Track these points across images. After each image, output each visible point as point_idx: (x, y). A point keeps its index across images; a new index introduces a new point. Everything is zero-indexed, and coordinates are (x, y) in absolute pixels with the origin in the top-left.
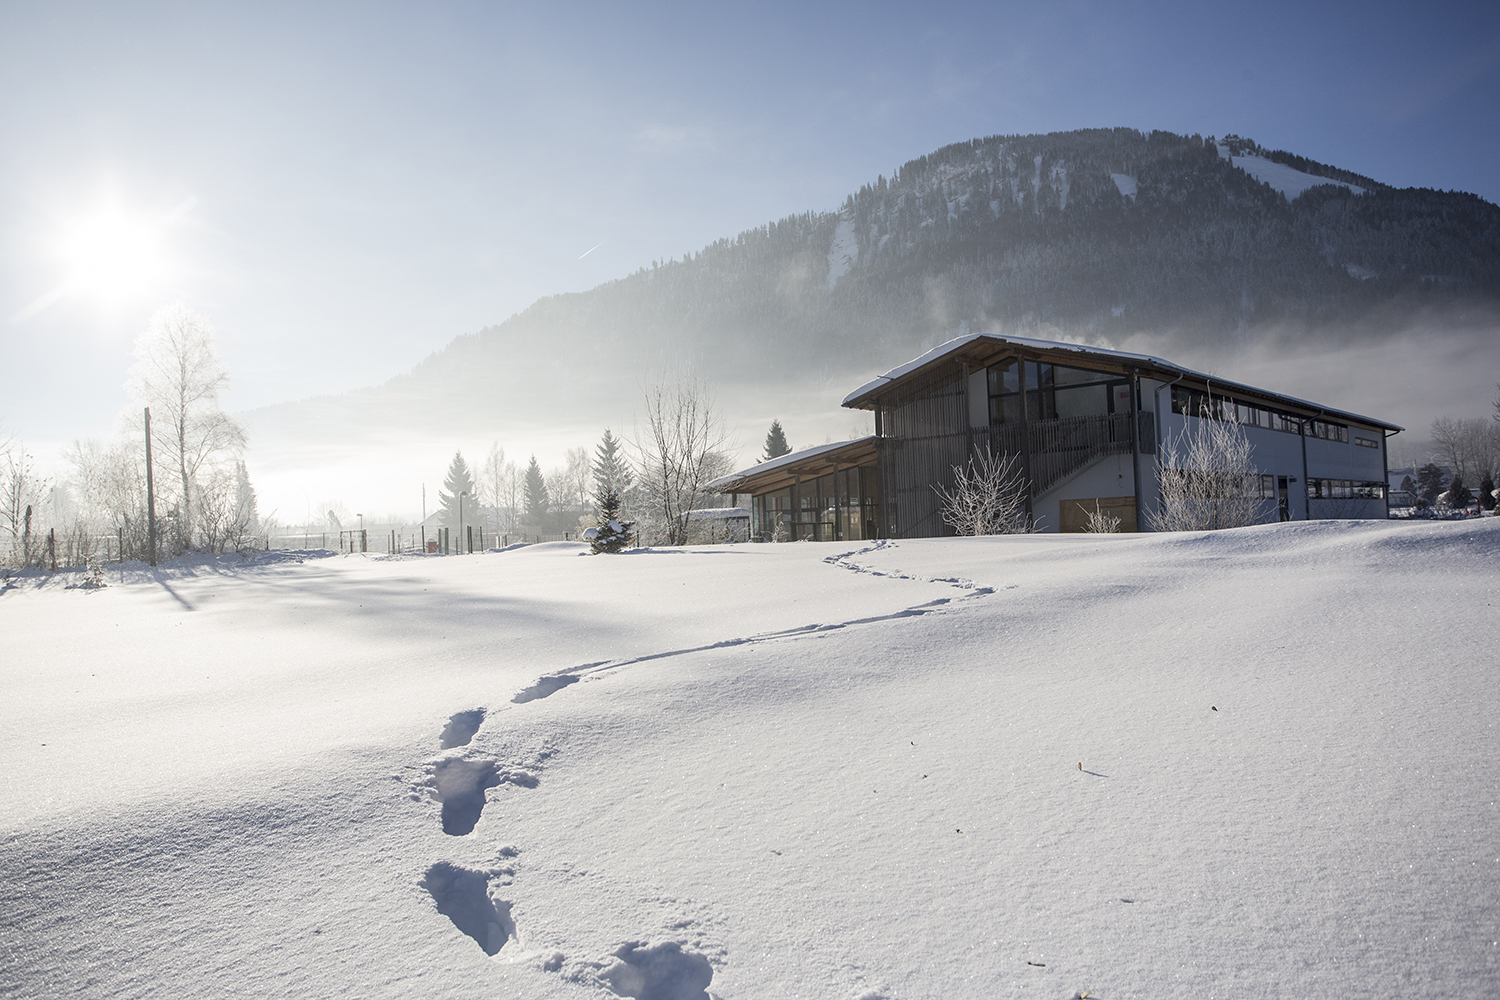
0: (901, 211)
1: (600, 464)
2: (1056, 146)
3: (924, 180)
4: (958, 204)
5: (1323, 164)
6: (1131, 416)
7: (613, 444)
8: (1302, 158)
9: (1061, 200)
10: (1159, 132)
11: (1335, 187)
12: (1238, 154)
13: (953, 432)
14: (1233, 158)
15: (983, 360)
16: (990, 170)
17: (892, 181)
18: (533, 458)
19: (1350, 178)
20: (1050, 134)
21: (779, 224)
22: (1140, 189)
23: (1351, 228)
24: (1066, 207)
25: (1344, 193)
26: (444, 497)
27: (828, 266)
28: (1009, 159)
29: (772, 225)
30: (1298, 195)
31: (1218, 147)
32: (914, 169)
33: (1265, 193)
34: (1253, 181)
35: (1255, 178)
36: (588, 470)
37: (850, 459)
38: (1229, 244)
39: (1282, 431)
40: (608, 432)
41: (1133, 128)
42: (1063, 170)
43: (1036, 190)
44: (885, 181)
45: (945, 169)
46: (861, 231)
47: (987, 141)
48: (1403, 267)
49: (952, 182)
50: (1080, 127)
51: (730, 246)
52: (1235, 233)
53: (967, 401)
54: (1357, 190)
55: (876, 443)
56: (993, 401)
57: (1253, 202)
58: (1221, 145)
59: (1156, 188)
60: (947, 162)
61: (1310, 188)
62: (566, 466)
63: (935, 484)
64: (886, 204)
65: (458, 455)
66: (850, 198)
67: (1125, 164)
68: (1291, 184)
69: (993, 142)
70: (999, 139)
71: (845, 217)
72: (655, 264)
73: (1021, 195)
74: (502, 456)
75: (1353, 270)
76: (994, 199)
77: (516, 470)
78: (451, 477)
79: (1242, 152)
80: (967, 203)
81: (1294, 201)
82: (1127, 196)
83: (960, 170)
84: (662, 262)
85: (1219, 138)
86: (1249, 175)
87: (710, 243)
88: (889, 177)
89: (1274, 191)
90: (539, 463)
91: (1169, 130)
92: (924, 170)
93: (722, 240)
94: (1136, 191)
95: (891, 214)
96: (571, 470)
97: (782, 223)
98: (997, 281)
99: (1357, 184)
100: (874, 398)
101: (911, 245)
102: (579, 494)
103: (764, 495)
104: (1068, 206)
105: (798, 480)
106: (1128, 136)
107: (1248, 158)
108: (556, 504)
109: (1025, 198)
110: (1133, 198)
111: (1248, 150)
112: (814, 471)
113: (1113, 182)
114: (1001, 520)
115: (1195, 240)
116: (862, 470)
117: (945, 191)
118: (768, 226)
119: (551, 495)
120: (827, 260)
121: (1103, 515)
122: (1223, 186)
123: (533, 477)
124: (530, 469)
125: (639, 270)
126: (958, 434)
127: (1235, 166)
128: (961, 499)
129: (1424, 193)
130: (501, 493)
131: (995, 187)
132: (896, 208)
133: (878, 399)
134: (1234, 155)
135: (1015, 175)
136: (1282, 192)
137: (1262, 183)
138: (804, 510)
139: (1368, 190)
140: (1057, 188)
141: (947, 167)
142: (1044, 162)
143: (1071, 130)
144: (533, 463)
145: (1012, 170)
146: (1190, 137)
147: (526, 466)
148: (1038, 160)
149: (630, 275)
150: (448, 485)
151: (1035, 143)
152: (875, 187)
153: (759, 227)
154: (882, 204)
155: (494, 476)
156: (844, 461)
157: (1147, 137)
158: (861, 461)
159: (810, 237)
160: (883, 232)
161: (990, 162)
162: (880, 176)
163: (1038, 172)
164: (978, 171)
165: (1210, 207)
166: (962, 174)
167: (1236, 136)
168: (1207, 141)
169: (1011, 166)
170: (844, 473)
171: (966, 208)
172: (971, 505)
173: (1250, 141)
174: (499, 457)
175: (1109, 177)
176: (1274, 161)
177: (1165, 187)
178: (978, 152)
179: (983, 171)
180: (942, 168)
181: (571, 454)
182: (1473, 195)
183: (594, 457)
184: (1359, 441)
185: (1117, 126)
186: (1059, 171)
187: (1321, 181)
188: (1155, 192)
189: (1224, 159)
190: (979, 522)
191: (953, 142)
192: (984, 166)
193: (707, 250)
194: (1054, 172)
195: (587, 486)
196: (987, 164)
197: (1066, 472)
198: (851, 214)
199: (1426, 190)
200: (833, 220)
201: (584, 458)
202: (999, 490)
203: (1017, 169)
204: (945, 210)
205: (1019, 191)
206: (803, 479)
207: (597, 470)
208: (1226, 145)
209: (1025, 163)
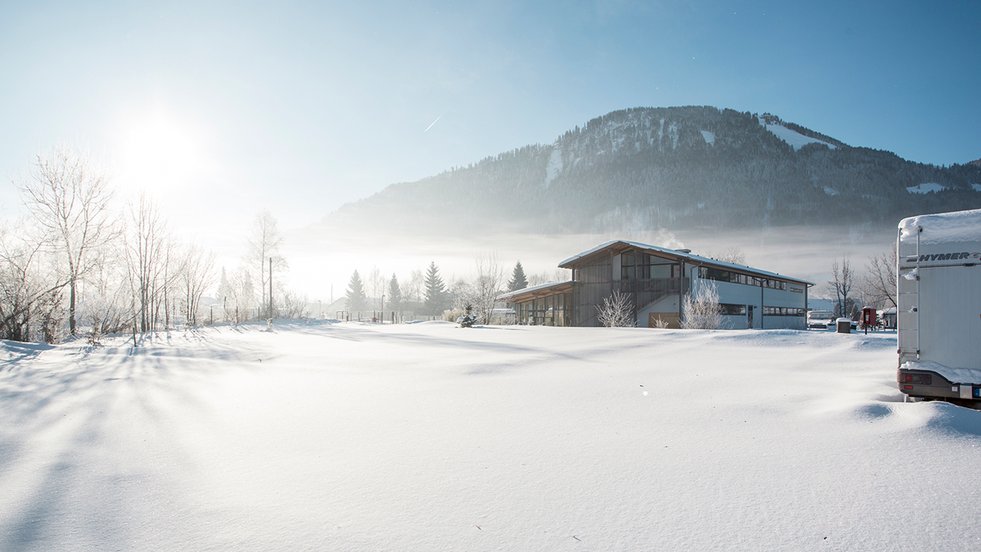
0: (587, 146)
1: (428, 279)
2: (673, 113)
3: (600, 129)
4: (618, 143)
5: (814, 131)
6: (680, 279)
7: (435, 269)
8: (803, 128)
9: (674, 144)
10: (728, 109)
11: (819, 144)
12: (769, 123)
13: (606, 281)
14: (767, 126)
15: (620, 250)
16: (636, 125)
17: (583, 129)
18: (394, 274)
19: (828, 140)
20: (669, 108)
21: (521, 150)
22: (716, 140)
23: (827, 167)
24: (676, 148)
25: (825, 148)
26: (348, 292)
27: (546, 173)
28: (647, 120)
29: (517, 150)
30: (800, 148)
31: (759, 119)
32: (595, 123)
33: (782, 146)
34: (777, 138)
35: (778, 137)
36: (422, 281)
37: (560, 290)
38: (762, 172)
39: (752, 285)
40: (433, 263)
41: (714, 106)
42: (675, 127)
43: (660, 137)
44: (579, 129)
45: (612, 124)
46: (565, 154)
47: (635, 110)
48: (853, 190)
49: (615, 131)
50: (685, 105)
51: (493, 160)
52: (766, 167)
53: (612, 267)
54: (832, 147)
55: (572, 284)
56: (623, 268)
57: (776, 149)
58: (761, 118)
59: (725, 140)
60: (613, 120)
61: (807, 144)
62: (411, 279)
63: (596, 305)
64: (579, 141)
65: (356, 271)
66: (560, 137)
67: (709, 126)
68: (797, 141)
69: (638, 110)
70: (642, 109)
71: (557, 147)
72: (453, 168)
73: (652, 140)
74: (378, 273)
75: (827, 190)
76: (638, 141)
77: (385, 280)
78: (352, 282)
79: (772, 122)
80: (623, 143)
81: (798, 150)
82: (709, 143)
83: (620, 125)
84: (457, 168)
85: (760, 114)
86: (775, 135)
87: (483, 158)
88: (581, 127)
89: (788, 145)
90: (397, 277)
91: (733, 109)
92: (600, 124)
93: (489, 157)
94: (714, 141)
95: (581, 147)
96: (413, 281)
97: (522, 149)
98: (637, 186)
99: (832, 143)
100: (572, 264)
101: (592, 164)
102: (417, 293)
103: (521, 303)
104: (677, 147)
105: (537, 297)
106: (711, 110)
107: (775, 126)
108: (405, 298)
109: (654, 142)
110: (712, 144)
111: (775, 122)
112: (543, 294)
113: (702, 135)
114: (622, 321)
115: (744, 169)
116: (565, 294)
117: (611, 136)
118: (515, 150)
119: (403, 293)
120: (545, 170)
121: (662, 321)
122: (761, 141)
123: (394, 284)
124: (392, 280)
125: (444, 171)
126: (607, 282)
127: (768, 130)
128: (606, 311)
129: (866, 151)
130: (377, 291)
131: (639, 134)
132: (584, 144)
133: (574, 265)
134: (768, 124)
135: (650, 129)
136: (792, 146)
137: (782, 140)
138: (539, 311)
139: (837, 147)
140: (672, 137)
141: (613, 123)
142: (665, 122)
143: (681, 106)
144: (394, 277)
145: (648, 126)
146: (744, 113)
147: (391, 278)
148: (662, 121)
149: (439, 174)
150: (350, 286)
151: (661, 111)
152: (573, 132)
153: (510, 151)
154: (577, 141)
155: (373, 282)
156: (557, 291)
157: (721, 112)
158: (565, 291)
159: (537, 157)
160: (576, 156)
161: (636, 121)
162: (576, 126)
163: (662, 128)
164: (630, 126)
165: (753, 151)
166: (621, 127)
167: (769, 114)
168: (753, 115)
169: (648, 124)
170: (557, 295)
171: (622, 146)
172: (610, 314)
173: (777, 117)
174: (377, 273)
175: (700, 133)
176: (789, 129)
177: (730, 140)
178: (630, 115)
179: (632, 126)
180: (610, 123)
181: (414, 273)
182: (892, 153)
183: (425, 274)
184: (792, 290)
185: (706, 105)
186: (673, 127)
187: (813, 140)
188: (724, 141)
189: (762, 126)
190: (613, 322)
191: (617, 109)
192: (633, 123)
193: (481, 162)
194: (670, 129)
195: (421, 289)
196: (635, 122)
197: (652, 301)
198: (560, 146)
199: (867, 148)
200: (550, 148)
201: (420, 275)
202: (622, 309)
203: (650, 125)
204: (611, 146)
205: (651, 137)
206: (539, 297)
207: (427, 282)
208: (764, 118)
209: (655, 123)
